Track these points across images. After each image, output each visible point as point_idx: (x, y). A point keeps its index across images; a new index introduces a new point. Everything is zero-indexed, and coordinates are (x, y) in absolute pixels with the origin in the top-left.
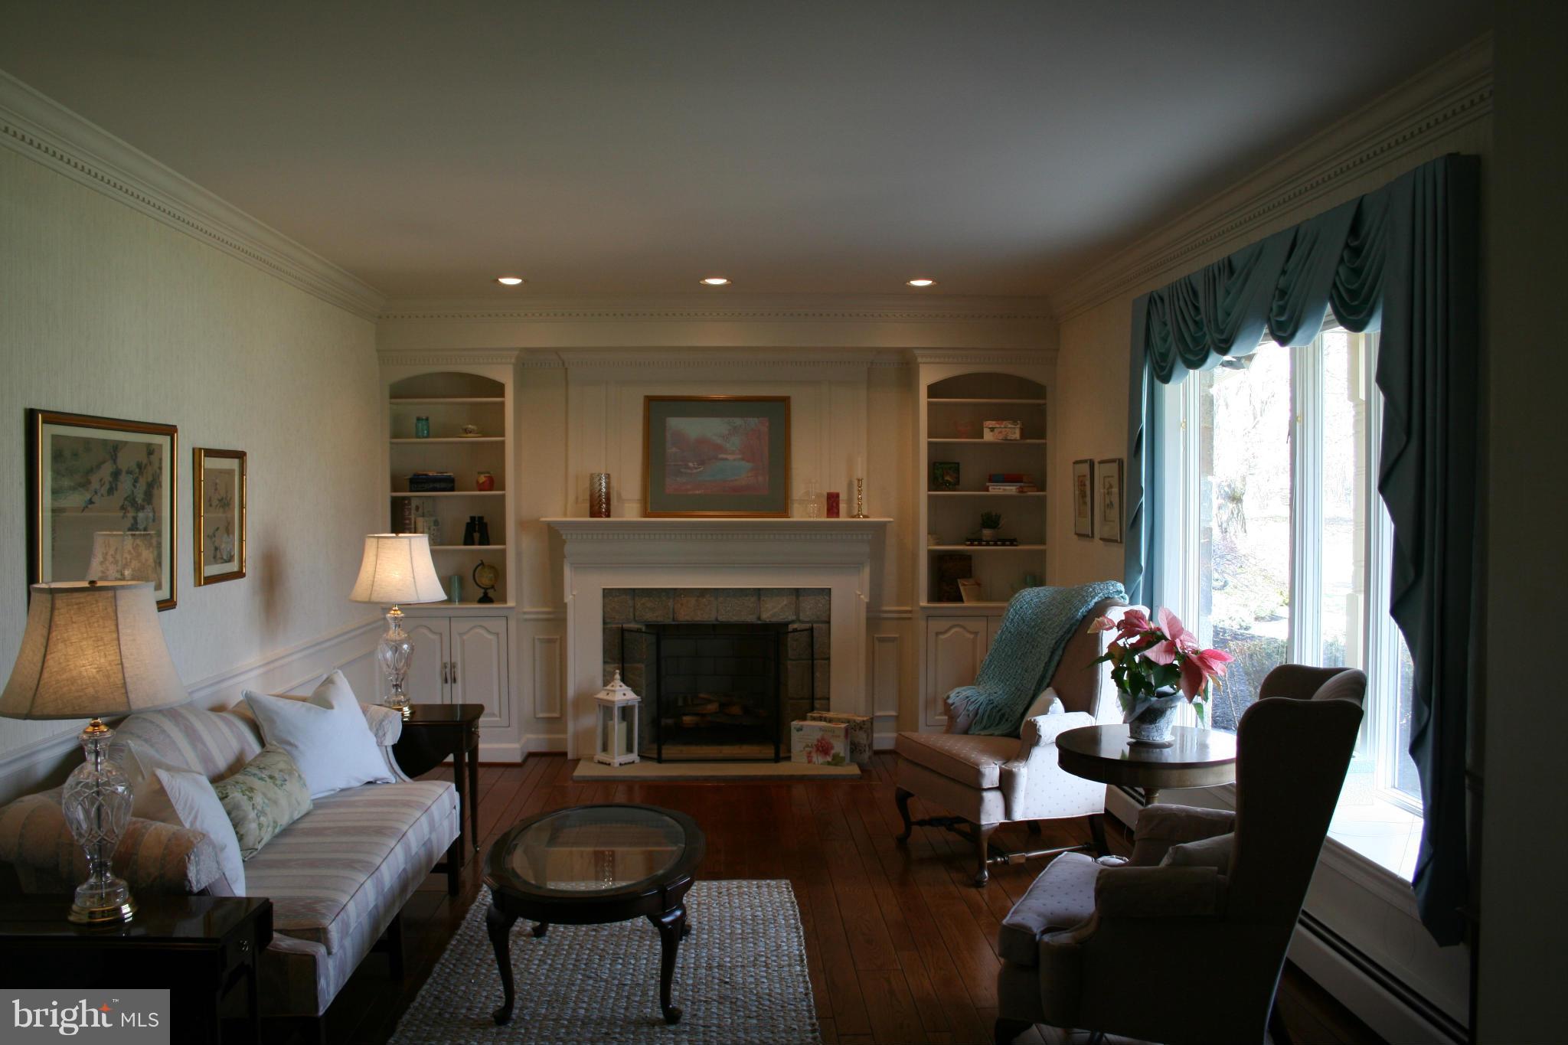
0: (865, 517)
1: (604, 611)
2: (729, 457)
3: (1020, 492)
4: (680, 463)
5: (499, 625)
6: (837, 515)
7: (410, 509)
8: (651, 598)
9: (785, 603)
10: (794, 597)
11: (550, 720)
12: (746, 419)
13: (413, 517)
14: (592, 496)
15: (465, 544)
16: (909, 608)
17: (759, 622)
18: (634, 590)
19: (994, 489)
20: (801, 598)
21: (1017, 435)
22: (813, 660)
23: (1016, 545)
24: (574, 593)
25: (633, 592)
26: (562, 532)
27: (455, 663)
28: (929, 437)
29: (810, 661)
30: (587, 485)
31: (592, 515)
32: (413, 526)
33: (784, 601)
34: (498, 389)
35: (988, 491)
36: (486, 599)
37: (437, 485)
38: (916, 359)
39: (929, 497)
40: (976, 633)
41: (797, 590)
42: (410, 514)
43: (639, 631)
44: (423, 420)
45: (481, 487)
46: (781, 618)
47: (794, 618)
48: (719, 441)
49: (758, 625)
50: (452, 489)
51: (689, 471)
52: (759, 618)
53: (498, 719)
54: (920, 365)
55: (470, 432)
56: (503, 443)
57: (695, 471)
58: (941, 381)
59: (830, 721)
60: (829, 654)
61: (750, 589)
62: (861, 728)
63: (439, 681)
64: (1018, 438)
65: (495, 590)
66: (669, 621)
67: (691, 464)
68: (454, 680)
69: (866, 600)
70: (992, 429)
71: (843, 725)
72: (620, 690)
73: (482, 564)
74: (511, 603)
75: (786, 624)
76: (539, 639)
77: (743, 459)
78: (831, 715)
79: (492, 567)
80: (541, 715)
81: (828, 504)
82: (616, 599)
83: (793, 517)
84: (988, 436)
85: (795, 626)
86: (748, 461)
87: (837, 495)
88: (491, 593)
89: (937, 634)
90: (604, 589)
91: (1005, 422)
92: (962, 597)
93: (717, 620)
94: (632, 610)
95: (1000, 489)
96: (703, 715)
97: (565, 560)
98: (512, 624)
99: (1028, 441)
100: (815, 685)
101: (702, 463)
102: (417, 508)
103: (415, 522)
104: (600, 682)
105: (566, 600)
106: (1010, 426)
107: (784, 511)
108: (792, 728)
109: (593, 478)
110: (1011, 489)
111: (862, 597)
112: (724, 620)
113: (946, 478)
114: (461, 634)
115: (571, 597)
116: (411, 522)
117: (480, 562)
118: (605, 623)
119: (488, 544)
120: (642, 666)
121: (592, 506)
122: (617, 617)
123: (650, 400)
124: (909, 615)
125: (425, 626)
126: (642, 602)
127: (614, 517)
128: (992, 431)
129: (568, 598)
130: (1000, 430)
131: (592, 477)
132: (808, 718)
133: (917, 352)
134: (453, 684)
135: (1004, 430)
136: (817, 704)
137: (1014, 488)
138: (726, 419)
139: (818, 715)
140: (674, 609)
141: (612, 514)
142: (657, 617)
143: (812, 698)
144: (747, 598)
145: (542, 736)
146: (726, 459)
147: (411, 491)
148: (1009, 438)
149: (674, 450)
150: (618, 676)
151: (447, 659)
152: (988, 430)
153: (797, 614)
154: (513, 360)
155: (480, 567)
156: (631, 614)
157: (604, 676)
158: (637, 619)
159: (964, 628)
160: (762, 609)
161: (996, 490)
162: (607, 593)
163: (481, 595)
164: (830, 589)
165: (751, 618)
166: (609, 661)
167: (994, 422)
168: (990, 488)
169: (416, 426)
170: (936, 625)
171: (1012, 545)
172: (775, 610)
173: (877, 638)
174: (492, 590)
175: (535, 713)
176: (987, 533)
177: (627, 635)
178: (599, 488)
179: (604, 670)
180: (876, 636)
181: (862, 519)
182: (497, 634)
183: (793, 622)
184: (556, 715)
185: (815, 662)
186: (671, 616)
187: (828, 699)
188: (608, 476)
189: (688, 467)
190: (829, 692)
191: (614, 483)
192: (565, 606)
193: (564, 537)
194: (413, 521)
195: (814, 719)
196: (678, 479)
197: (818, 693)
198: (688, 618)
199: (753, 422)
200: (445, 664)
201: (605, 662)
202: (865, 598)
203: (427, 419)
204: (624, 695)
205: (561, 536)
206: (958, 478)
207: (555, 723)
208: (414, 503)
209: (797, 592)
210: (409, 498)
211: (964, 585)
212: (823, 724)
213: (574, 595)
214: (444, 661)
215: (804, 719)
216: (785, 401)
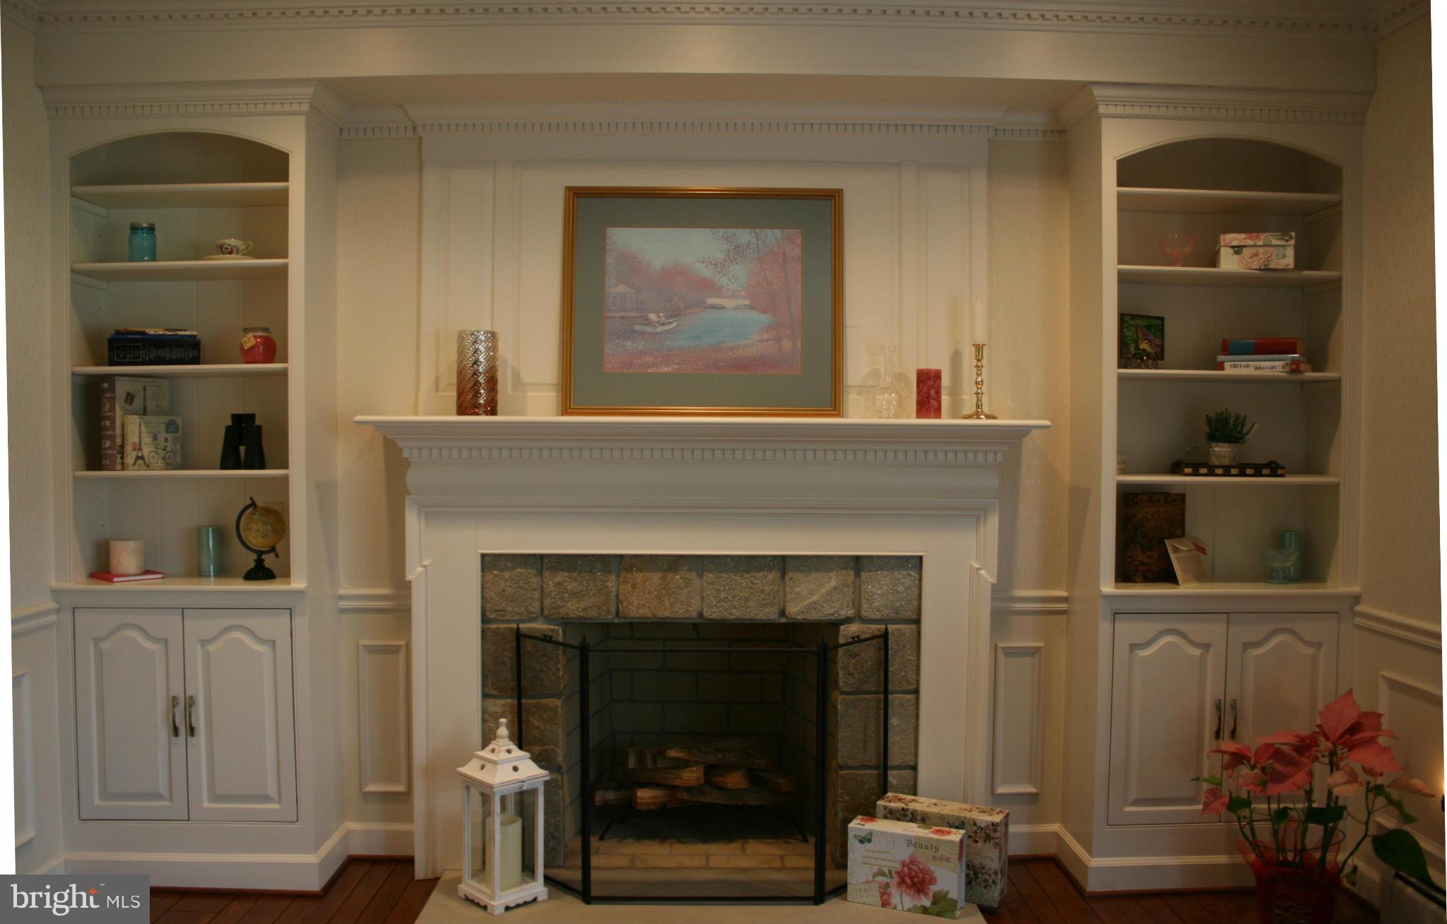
0: (988, 417)
1: (483, 598)
2: (727, 303)
3: (1293, 371)
4: (633, 314)
5: (275, 625)
6: (937, 413)
7: (114, 398)
8: (575, 574)
9: (833, 583)
10: (852, 573)
11: (387, 797)
12: (758, 230)
13: (118, 412)
14: (461, 373)
15: (224, 466)
16: (1063, 593)
17: (783, 620)
18: (542, 557)
19: (1235, 366)
20: (864, 575)
21: (1289, 260)
22: (886, 692)
23: (1282, 476)
24: (425, 563)
25: (541, 562)
26: (400, 444)
27: (191, 698)
28: (1120, 262)
29: (882, 696)
30: (454, 356)
31: (462, 411)
32: (118, 431)
33: (832, 581)
34: (276, 165)
35: (1222, 368)
36: (260, 573)
37: (165, 353)
38: (1096, 107)
39: (1121, 379)
40: (1206, 647)
41: (857, 559)
42: (113, 409)
43: (547, 639)
44: (142, 229)
45: (249, 356)
46: (827, 612)
47: (850, 612)
48: (707, 272)
49: (779, 625)
50: (196, 361)
51: (648, 329)
52: (782, 613)
53: (276, 806)
54: (1104, 121)
55: (231, 253)
56: (284, 270)
57: (660, 329)
58: (1141, 153)
59: (922, 819)
60: (918, 682)
61: (765, 557)
62: (988, 838)
63: (163, 732)
64: (1292, 266)
65: (277, 556)
66: (610, 617)
67: (653, 316)
68: (192, 731)
69: (992, 579)
70: (1238, 250)
71: (956, 836)
72: (508, 761)
73: (253, 504)
74: (298, 582)
75: (835, 625)
76: (365, 646)
77: (752, 307)
78: (922, 804)
79: (267, 511)
80: (371, 788)
81: (919, 392)
82: (507, 575)
83: (847, 417)
84: (1229, 263)
85: (854, 628)
86: (764, 311)
87: (937, 375)
88: (269, 561)
89: (1133, 647)
90: (483, 556)
91: (1263, 236)
92: (1175, 576)
93: (701, 615)
94: (537, 595)
95: (1247, 366)
96: (674, 788)
97: (407, 497)
98: (301, 623)
99: (1306, 273)
100: (890, 740)
101: (675, 314)
102: (130, 398)
103: (123, 426)
104: (476, 735)
105: (409, 577)
106: (1274, 242)
107: (835, 405)
108: (851, 835)
109: (465, 340)
110: (1272, 367)
111: (983, 572)
112: (714, 616)
113: (1142, 347)
114: (204, 643)
115: (420, 569)
116: (113, 423)
117: (250, 502)
118: (485, 620)
119: (263, 467)
120: (558, 703)
121: (460, 394)
122: (510, 609)
123: (576, 196)
124: (1063, 606)
125: (134, 625)
126: (558, 579)
127: (501, 415)
128: (1237, 253)
129: (414, 572)
130: (1253, 250)
131: (461, 338)
132: (880, 811)
133: (1097, 92)
134: (190, 739)
135: (1261, 250)
136: (893, 777)
137: (1280, 363)
138: (721, 232)
139: (899, 805)
140: (617, 596)
141: (500, 406)
142: (585, 609)
143: (885, 767)
144: (759, 575)
145: (374, 826)
146: (721, 307)
147: (112, 363)
148: (1272, 266)
149: (621, 288)
150: (503, 731)
151: (177, 691)
152: (1231, 251)
153: (857, 605)
154: (305, 107)
155: (250, 510)
156: (537, 604)
157: (484, 721)
158: (546, 613)
159: (1182, 635)
160: (789, 597)
161: (1236, 368)
162: (490, 563)
163: (252, 565)
164: (921, 558)
165: (768, 613)
166: (494, 692)
167: (1243, 236)
168: (1227, 365)
169: (130, 239)
170: (1130, 630)
171: (1274, 474)
172: (815, 598)
173: (1003, 648)
174: (272, 555)
175: (361, 786)
176: (1222, 451)
177: (528, 645)
178: (472, 359)
179: (484, 712)
180: (1000, 645)
181: (983, 421)
182: (273, 643)
183: (848, 620)
184: (400, 788)
185: (890, 697)
186: (613, 610)
187: (914, 768)
188: (493, 336)
189: (648, 322)
190: (916, 755)
191: (505, 350)
192: (408, 586)
193: (406, 454)
194: (118, 423)
195: (891, 815)
196: (629, 344)
197: (895, 758)
198: (646, 612)
199: (772, 236)
200: (174, 699)
201: (485, 695)
202: (989, 577)
203: (151, 229)
204: (515, 769)
205: (401, 450)
206: (1162, 347)
207: (398, 803)
208: (121, 389)
209: (858, 563)
210: (110, 378)
211: (1176, 550)
212: (912, 829)
213: (425, 567)
214: (172, 693)
215: (871, 814)
216: (833, 198)
